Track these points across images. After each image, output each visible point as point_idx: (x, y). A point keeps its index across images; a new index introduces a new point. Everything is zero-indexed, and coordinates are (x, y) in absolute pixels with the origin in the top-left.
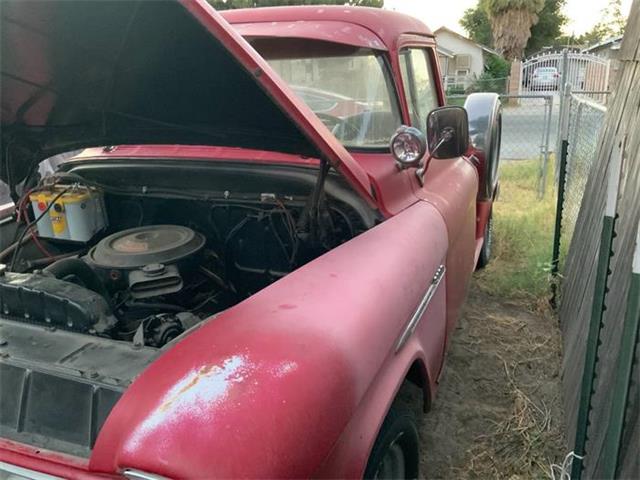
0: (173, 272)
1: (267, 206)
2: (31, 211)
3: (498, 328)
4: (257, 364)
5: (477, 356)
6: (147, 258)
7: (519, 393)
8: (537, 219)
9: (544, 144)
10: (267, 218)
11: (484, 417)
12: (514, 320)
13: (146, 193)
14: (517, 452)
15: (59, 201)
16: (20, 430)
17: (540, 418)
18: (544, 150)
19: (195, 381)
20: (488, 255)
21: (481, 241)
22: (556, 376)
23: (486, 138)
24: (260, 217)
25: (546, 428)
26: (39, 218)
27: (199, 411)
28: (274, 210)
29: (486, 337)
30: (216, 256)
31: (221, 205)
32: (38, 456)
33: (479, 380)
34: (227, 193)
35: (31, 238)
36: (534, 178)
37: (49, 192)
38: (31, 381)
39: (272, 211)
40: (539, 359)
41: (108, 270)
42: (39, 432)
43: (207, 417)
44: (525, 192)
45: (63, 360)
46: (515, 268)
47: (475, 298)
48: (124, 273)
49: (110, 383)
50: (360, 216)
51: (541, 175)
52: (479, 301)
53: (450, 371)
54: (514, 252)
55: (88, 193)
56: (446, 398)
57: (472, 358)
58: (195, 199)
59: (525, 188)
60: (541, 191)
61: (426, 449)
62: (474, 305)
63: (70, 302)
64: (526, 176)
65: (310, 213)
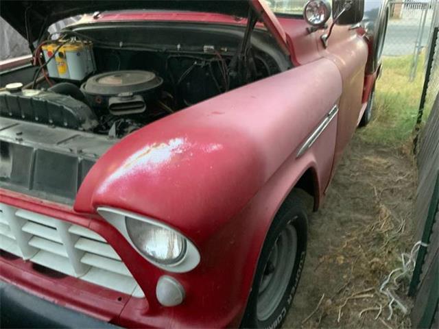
0: (139, 99)
1: (208, 56)
2: (43, 59)
3: (373, 166)
4: (193, 144)
5: (355, 183)
6: (121, 89)
7: (383, 208)
8: (407, 95)
9: (419, 40)
10: (208, 65)
11: (356, 221)
12: (384, 161)
13: (122, 47)
14: (378, 244)
15: (62, 50)
16: (31, 189)
17: (396, 225)
18: (418, 45)
19: (148, 152)
20: (369, 118)
21: (365, 105)
22: (410, 199)
23: (375, 25)
24: (203, 64)
25: (401, 231)
26: (48, 62)
27: (149, 168)
28: (213, 59)
29: (363, 171)
30: (170, 95)
31: (175, 56)
32: (42, 204)
33: (354, 198)
34: (179, 46)
35: (44, 79)
36: (408, 67)
37: (55, 45)
38: (37, 154)
39: (211, 60)
40: (399, 187)
41: (94, 96)
42: (43, 190)
43: (155, 172)
44: (400, 77)
45: (59, 143)
46: (388, 128)
47: (357, 146)
48: (105, 98)
49: (90, 156)
50: (276, 63)
51: (413, 65)
52: (360, 147)
53: (334, 191)
54: (389, 115)
55: (82, 45)
56: (329, 208)
57: (350, 185)
58: (156, 51)
59: (400, 74)
60: (412, 76)
61: (313, 238)
62: (356, 150)
63: (65, 107)
64: (402, 66)
65: (239, 56)
